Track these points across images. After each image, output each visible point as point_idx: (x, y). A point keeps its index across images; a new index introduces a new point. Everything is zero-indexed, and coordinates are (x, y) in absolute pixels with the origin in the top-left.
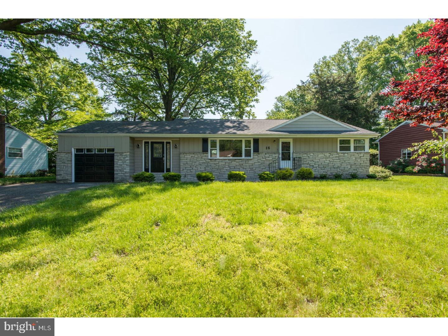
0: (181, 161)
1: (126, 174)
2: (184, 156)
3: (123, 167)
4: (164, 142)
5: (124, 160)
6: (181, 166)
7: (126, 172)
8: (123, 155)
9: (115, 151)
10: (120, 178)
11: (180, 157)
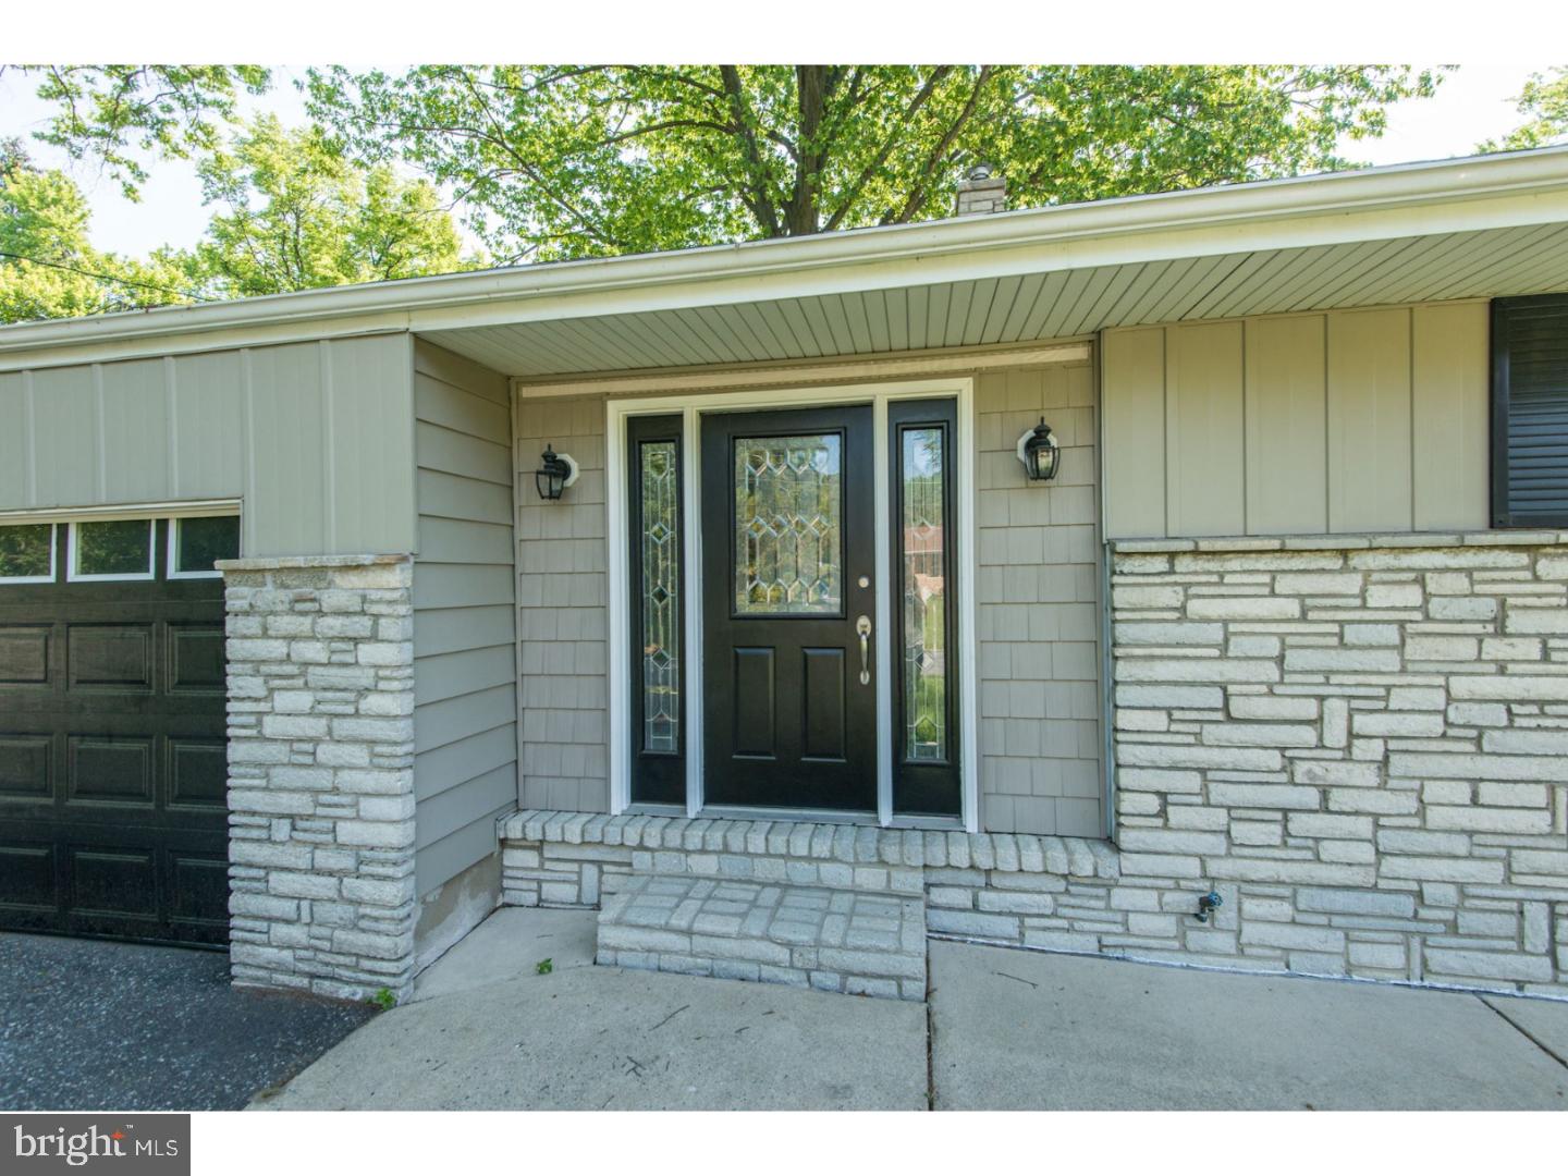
0: (1123, 671)
1: (367, 889)
2: (1171, 597)
3: (323, 779)
4: (867, 407)
5: (336, 676)
6: (1126, 754)
7: (363, 856)
8: (330, 599)
9: (254, 545)
10: (297, 933)
11: (1102, 610)
